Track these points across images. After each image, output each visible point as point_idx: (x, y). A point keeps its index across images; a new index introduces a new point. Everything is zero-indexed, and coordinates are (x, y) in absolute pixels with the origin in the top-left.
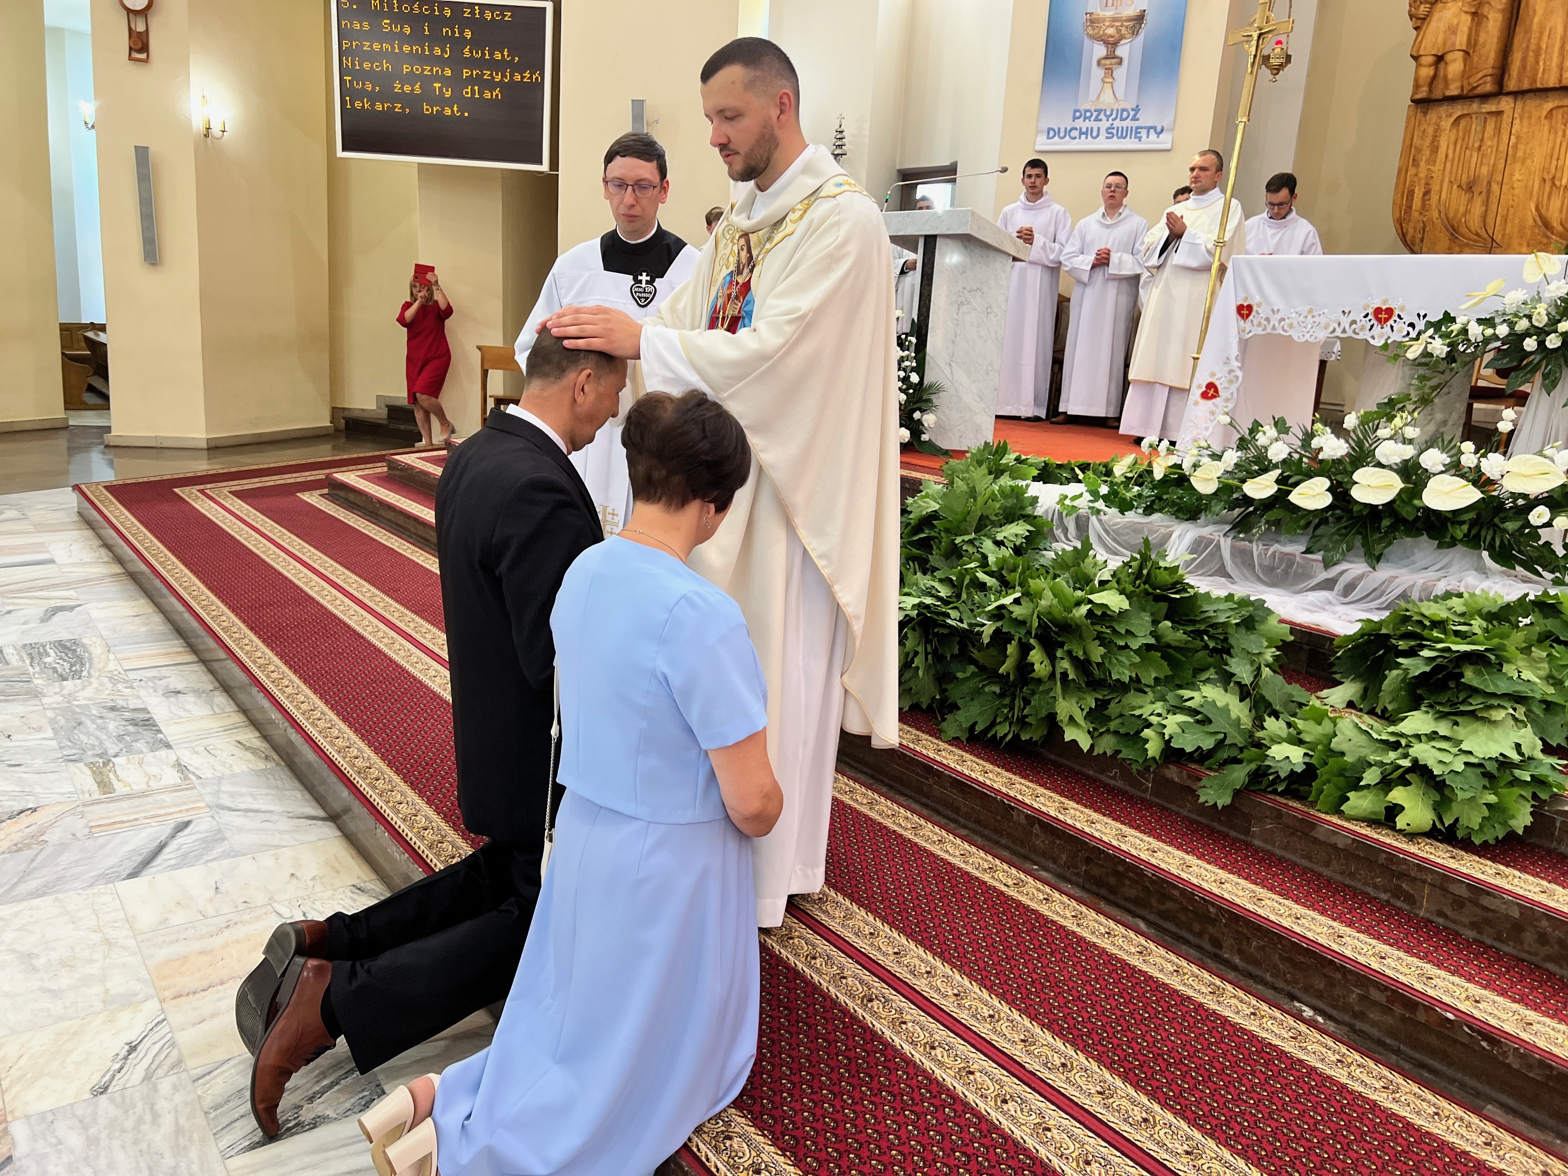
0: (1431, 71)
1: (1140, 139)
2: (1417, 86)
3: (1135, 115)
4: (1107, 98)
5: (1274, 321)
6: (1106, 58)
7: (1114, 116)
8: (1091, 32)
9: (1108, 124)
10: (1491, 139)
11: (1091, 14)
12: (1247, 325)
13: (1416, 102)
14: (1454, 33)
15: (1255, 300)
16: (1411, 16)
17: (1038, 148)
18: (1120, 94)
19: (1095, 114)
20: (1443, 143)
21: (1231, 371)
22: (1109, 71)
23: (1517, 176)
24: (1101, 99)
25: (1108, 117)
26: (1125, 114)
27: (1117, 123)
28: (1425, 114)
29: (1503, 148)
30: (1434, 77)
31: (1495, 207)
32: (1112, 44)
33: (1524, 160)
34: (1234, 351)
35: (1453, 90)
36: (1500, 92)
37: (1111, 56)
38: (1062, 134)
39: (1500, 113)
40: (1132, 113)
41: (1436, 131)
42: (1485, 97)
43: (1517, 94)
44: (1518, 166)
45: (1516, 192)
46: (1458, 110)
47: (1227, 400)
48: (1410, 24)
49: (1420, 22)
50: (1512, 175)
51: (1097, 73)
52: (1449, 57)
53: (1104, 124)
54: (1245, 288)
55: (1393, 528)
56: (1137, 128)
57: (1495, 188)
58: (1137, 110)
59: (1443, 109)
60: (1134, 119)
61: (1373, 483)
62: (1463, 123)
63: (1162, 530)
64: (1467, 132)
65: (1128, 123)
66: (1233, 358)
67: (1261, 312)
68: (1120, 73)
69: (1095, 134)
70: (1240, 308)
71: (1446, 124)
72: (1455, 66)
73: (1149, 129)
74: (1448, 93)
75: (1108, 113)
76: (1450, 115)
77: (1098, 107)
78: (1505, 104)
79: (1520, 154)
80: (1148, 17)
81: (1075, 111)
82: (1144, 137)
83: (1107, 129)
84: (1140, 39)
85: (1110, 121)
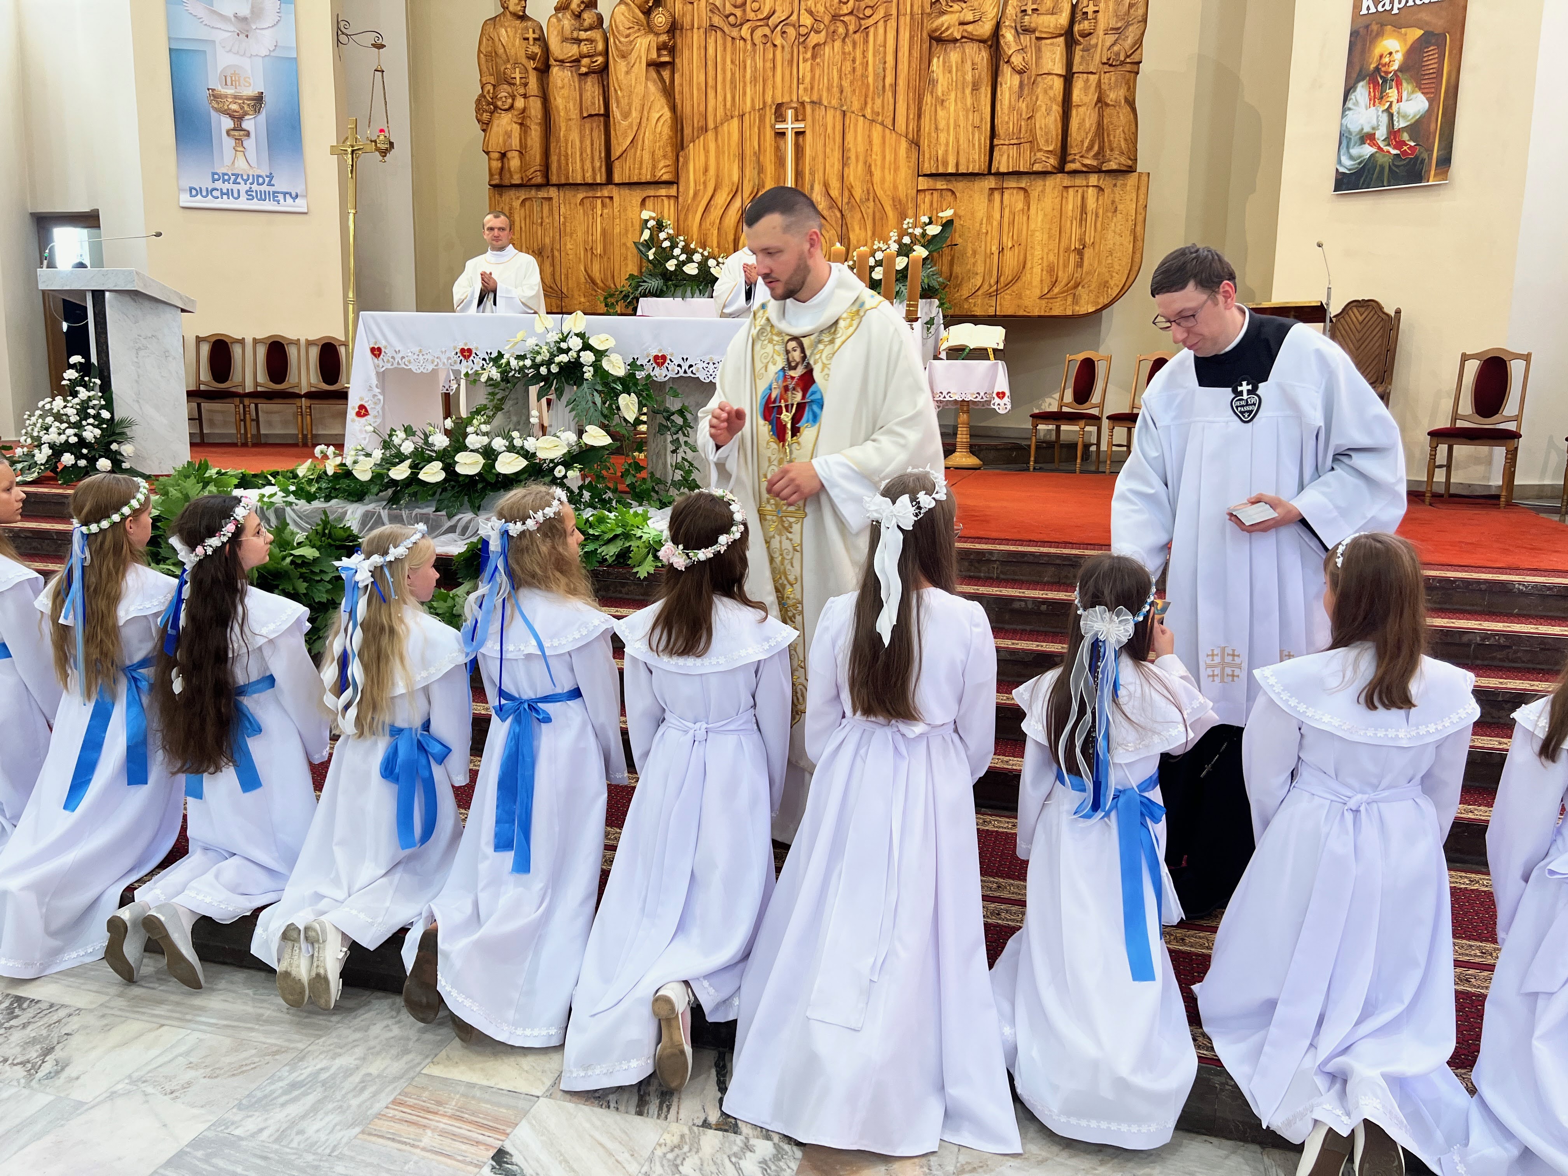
0: (500, 165)
1: (278, 202)
2: (491, 175)
3: (270, 181)
4: (241, 165)
5: (398, 359)
6: (234, 130)
7: (251, 180)
8: (216, 106)
9: (247, 187)
10: (548, 217)
11: (213, 90)
12: (379, 362)
13: (494, 186)
14: (510, 137)
15: (382, 344)
16: (479, 121)
17: (183, 204)
18: (253, 163)
19: (233, 178)
20: (517, 219)
21: (374, 396)
22: (239, 141)
23: (569, 246)
24: (236, 165)
25: (246, 181)
26: (261, 180)
27: (255, 187)
28: (501, 196)
29: (556, 224)
30: (502, 168)
31: (558, 268)
32: (238, 118)
33: (571, 235)
34: (374, 381)
35: (516, 180)
36: (547, 184)
37: (238, 128)
38: (204, 194)
39: (550, 199)
40: (267, 180)
41: (510, 209)
42: (539, 187)
43: (559, 186)
44: (568, 238)
45: (571, 257)
46: (523, 194)
47: (375, 417)
48: (478, 126)
49: (486, 126)
50: (565, 244)
51: (228, 143)
52: (509, 155)
53: (243, 188)
54: (374, 336)
55: (484, 489)
56: (274, 193)
57: (556, 253)
58: (271, 176)
59: (512, 193)
60: (270, 184)
61: (468, 462)
62: (527, 204)
63: (340, 510)
64: (531, 211)
65: (264, 188)
66: (374, 386)
67: (388, 353)
68: (250, 143)
69: (236, 195)
70: (373, 350)
71: (517, 204)
72: (514, 162)
73: (285, 194)
74: (514, 182)
75: (245, 177)
76: (518, 198)
77: (235, 172)
78: (553, 192)
79: (568, 229)
80: (266, 99)
81: (214, 174)
82: (282, 201)
83: (247, 192)
84: (262, 117)
85: (248, 185)
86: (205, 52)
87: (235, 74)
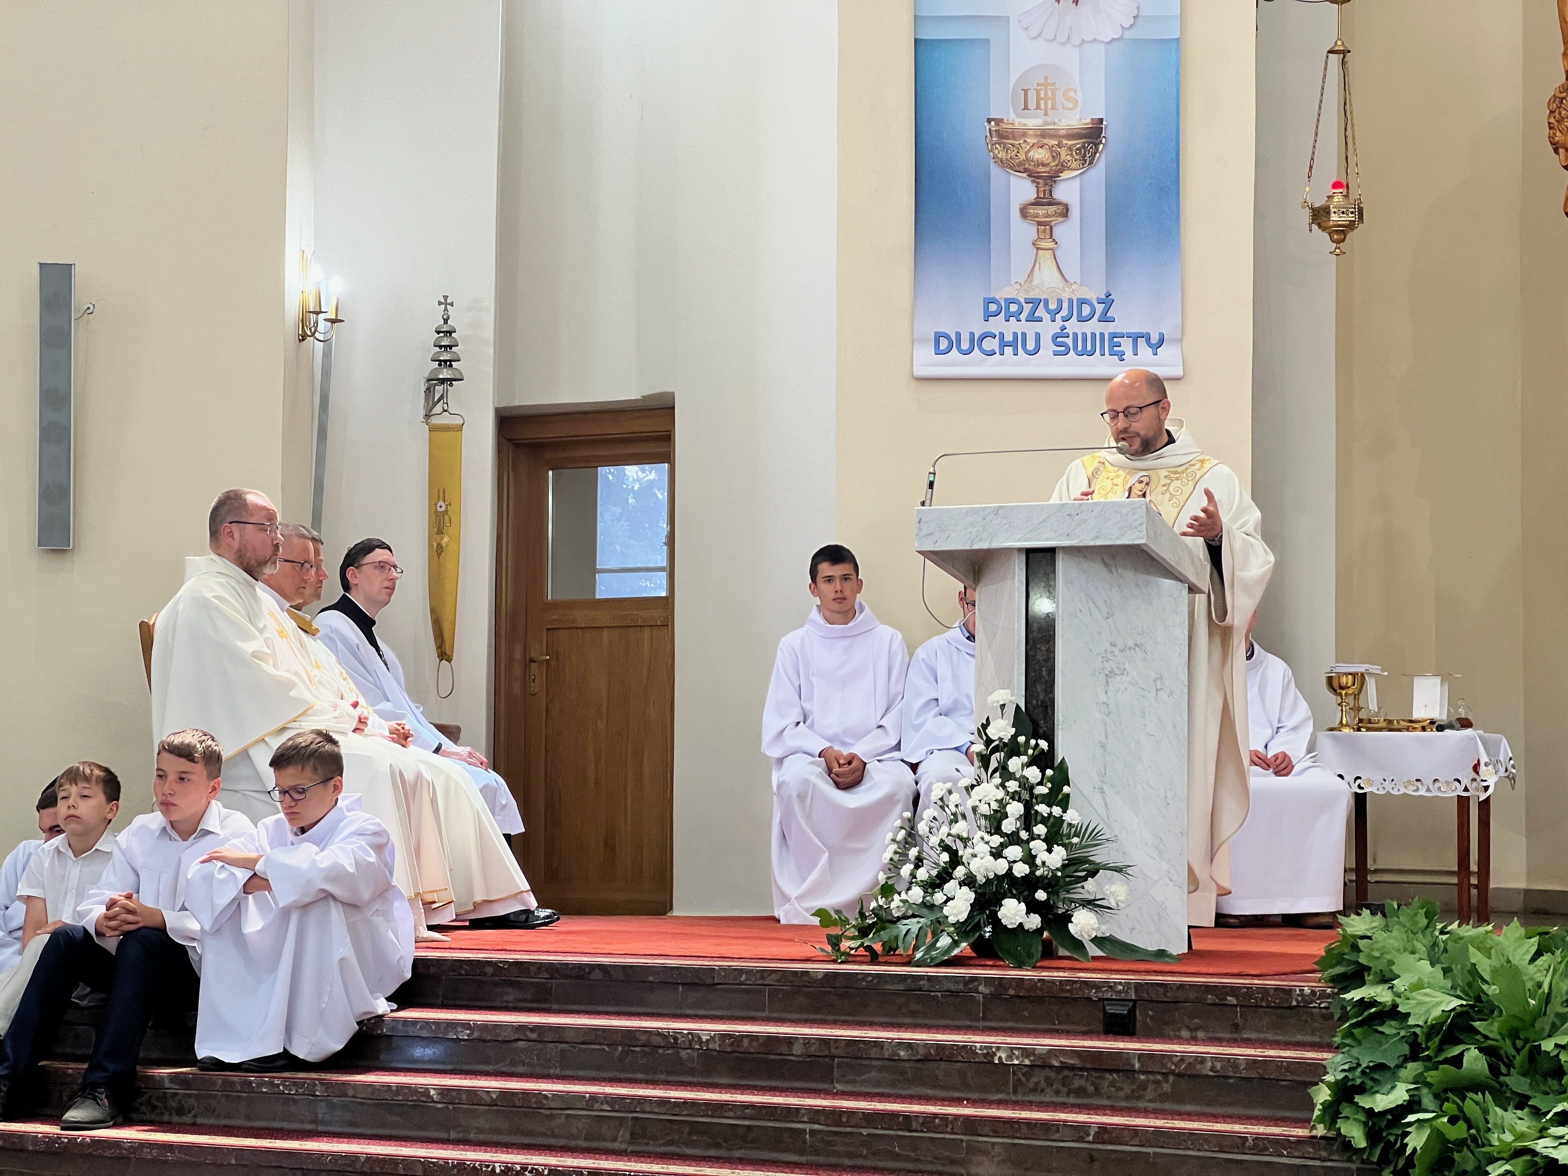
1: (1123, 356)
3: (1105, 311)
4: (1047, 280)
6: (1037, 203)
7: (1064, 312)
8: (1002, 155)
9: (1056, 328)
11: (998, 121)
17: (919, 371)
18: (1073, 271)
19: (1027, 308)
22: (1046, 228)
24: (1036, 280)
25: (1053, 314)
26: (1086, 310)
27: (1073, 326)
32: (1047, 179)
37: (1046, 200)
38: (965, 346)
40: (1100, 308)
51: (1023, 232)
53: (1048, 328)
56: (1113, 336)
58: (1108, 301)
60: (1105, 318)
65: (1094, 326)
68: (1068, 232)
69: (1031, 346)
73: (1135, 338)
75: (1053, 306)
77: (1032, 295)
80: (1110, 133)
81: (989, 301)
82: (1129, 353)
83: (1055, 337)
84: (1098, 172)
85: (1059, 322)
86: (988, 41)
87: (1046, 84)
